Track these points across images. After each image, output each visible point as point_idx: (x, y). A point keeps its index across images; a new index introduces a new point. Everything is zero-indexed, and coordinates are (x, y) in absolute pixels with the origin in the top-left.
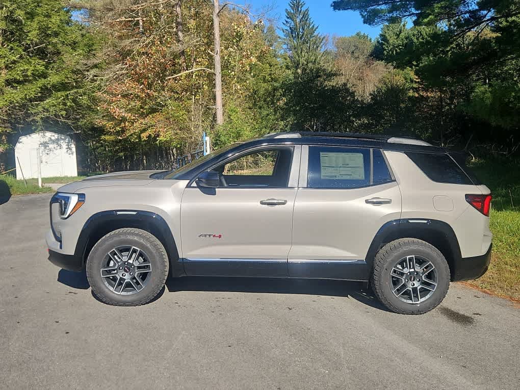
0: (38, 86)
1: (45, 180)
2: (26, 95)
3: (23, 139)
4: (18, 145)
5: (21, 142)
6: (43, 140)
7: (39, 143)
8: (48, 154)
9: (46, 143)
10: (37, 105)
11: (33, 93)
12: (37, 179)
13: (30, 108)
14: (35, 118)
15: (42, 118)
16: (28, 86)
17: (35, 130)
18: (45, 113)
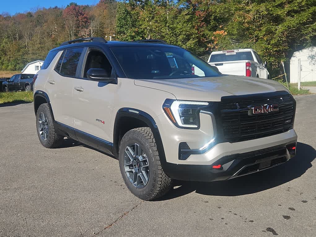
0: (310, 12)
1: (303, 84)
2: (300, 21)
3: (296, 54)
4: (292, 58)
5: (295, 56)
6: (310, 54)
7: (308, 56)
8: (314, 64)
9: (313, 56)
10: (308, 27)
11: (305, 18)
12: (297, 84)
13: (302, 30)
14: (306, 37)
15: (311, 37)
16: (303, 13)
17: (305, 46)
18: (314, 33)
